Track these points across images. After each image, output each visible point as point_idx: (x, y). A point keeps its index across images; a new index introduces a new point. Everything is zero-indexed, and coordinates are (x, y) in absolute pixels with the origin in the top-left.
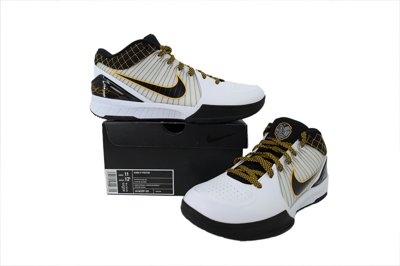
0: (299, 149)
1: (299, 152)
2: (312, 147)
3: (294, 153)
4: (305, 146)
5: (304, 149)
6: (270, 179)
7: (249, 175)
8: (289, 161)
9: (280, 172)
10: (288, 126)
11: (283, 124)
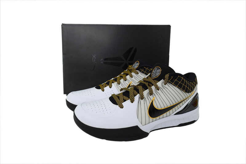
0: (162, 86)
1: (162, 88)
2: (173, 85)
3: (158, 88)
4: (168, 84)
5: (166, 86)
6: (131, 103)
7: (119, 99)
8: (151, 93)
9: (141, 100)
10: (159, 69)
11: (157, 67)
